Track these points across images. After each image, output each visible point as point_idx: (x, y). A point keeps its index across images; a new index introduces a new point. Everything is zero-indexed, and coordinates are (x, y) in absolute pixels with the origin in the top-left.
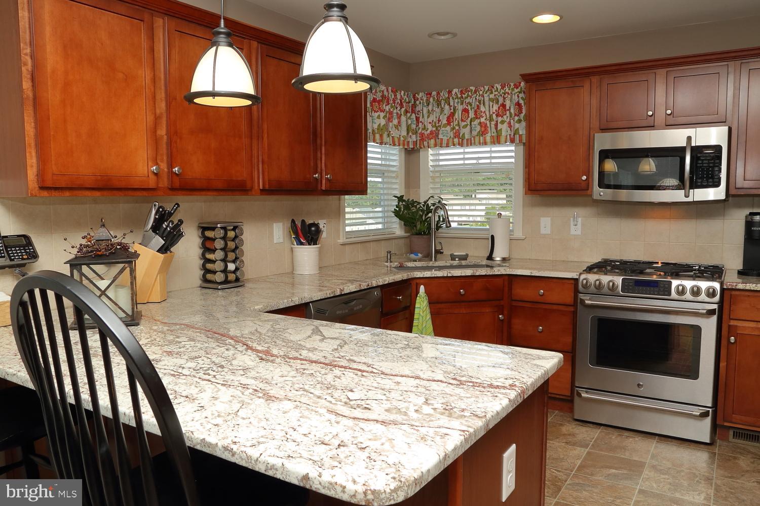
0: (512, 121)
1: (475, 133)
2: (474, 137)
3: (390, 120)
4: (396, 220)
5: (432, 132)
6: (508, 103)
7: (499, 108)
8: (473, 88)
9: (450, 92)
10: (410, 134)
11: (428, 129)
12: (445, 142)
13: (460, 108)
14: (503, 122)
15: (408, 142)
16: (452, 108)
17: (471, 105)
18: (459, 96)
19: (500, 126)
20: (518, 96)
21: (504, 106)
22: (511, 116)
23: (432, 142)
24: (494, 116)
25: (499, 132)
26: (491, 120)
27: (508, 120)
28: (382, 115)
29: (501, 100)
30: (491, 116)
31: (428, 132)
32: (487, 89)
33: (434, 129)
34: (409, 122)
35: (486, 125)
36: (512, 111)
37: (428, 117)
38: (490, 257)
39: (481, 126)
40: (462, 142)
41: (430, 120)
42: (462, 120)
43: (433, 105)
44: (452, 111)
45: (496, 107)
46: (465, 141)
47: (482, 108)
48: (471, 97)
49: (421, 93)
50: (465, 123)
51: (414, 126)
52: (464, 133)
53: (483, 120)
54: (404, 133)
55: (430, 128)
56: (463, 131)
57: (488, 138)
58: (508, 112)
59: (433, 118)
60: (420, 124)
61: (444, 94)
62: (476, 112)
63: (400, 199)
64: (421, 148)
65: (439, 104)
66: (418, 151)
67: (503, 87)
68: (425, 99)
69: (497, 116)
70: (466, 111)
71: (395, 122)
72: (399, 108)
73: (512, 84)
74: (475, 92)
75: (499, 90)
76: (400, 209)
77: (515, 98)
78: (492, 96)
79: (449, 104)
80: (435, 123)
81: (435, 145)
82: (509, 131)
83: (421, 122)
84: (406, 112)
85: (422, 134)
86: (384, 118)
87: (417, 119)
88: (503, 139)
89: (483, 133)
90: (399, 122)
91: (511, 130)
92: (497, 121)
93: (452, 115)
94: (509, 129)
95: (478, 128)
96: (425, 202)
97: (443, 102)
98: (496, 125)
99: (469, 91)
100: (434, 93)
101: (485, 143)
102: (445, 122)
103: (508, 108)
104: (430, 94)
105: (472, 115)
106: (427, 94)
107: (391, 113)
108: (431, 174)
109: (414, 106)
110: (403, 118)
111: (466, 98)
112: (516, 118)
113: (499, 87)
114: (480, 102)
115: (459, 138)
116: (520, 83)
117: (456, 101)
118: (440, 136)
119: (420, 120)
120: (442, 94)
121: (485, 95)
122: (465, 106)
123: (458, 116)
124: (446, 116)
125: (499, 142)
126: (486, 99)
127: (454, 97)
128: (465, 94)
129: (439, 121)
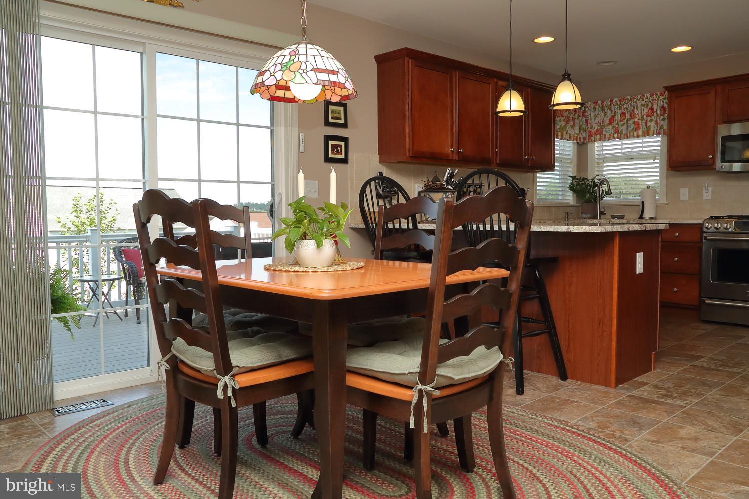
0: (658, 120)
1: (630, 129)
2: (630, 133)
3: (567, 122)
4: (571, 193)
5: (597, 130)
6: (655, 107)
7: (648, 111)
8: (629, 97)
9: (611, 101)
10: (581, 132)
11: (595, 128)
12: (607, 136)
13: (619, 112)
14: (651, 121)
15: (580, 138)
16: (613, 112)
17: (627, 109)
18: (619, 103)
19: (649, 124)
20: (663, 102)
21: (652, 109)
22: (657, 116)
23: (598, 137)
24: (645, 117)
25: (648, 128)
26: (642, 119)
27: (655, 119)
28: (563, 119)
29: (650, 105)
30: (642, 117)
31: (595, 130)
32: (639, 97)
33: (599, 128)
34: (581, 124)
35: (638, 124)
36: (658, 112)
37: (595, 119)
38: (641, 217)
39: (635, 124)
40: (621, 136)
41: (597, 121)
42: (620, 121)
43: (599, 111)
44: (613, 114)
45: (646, 110)
46: (622, 136)
47: (636, 112)
48: (627, 104)
49: (589, 103)
50: (623, 123)
51: (584, 126)
52: (622, 130)
53: (636, 120)
54: (577, 131)
55: (596, 127)
56: (621, 128)
57: (640, 133)
58: (655, 114)
59: (598, 120)
60: (589, 124)
61: (607, 103)
62: (631, 114)
63: (574, 178)
64: (589, 142)
65: (603, 110)
66: (587, 143)
67: (651, 96)
68: (592, 106)
69: (647, 116)
70: (623, 114)
71: (571, 123)
72: (574, 114)
73: (658, 93)
74: (631, 100)
75: (648, 98)
76: (573, 185)
77: (661, 103)
78: (643, 102)
79: (611, 110)
80: (600, 123)
81: (600, 139)
82: (656, 127)
83: (590, 123)
84: (579, 116)
85: (590, 132)
86: (564, 121)
87: (587, 121)
88: (651, 132)
89: (637, 129)
90: (574, 124)
91: (657, 126)
92: (647, 120)
93: (613, 117)
94: (656, 125)
95: (633, 126)
96: (593, 179)
97: (606, 108)
98: (646, 123)
99: (626, 100)
100: (599, 102)
101: (638, 136)
102: (607, 122)
103: (655, 110)
104: (597, 103)
105: (628, 116)
106: (594, 103)
107: (568, 117)
108: (597, 161)
109: (584, 112)
110: (577, 121)
111: (623, 104)
112: (662, 117)
113: (649, 96)
114: (634, 107)
115: (618, 133)
116: (664, 92)
117: (616, 107)
118: (604, 133)
119: (589, 121)
120: (605, 103)
121: (638, 102)
122: (623, 110)
123: (618, 117)
124: (609, 118)
125: (648, 135)
126: (639, 105)
127: (615, 104)
128: (622, 102)
129: (603, 122)
